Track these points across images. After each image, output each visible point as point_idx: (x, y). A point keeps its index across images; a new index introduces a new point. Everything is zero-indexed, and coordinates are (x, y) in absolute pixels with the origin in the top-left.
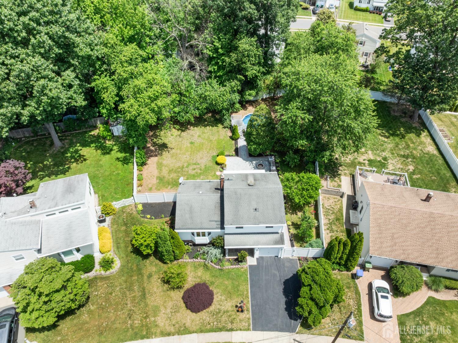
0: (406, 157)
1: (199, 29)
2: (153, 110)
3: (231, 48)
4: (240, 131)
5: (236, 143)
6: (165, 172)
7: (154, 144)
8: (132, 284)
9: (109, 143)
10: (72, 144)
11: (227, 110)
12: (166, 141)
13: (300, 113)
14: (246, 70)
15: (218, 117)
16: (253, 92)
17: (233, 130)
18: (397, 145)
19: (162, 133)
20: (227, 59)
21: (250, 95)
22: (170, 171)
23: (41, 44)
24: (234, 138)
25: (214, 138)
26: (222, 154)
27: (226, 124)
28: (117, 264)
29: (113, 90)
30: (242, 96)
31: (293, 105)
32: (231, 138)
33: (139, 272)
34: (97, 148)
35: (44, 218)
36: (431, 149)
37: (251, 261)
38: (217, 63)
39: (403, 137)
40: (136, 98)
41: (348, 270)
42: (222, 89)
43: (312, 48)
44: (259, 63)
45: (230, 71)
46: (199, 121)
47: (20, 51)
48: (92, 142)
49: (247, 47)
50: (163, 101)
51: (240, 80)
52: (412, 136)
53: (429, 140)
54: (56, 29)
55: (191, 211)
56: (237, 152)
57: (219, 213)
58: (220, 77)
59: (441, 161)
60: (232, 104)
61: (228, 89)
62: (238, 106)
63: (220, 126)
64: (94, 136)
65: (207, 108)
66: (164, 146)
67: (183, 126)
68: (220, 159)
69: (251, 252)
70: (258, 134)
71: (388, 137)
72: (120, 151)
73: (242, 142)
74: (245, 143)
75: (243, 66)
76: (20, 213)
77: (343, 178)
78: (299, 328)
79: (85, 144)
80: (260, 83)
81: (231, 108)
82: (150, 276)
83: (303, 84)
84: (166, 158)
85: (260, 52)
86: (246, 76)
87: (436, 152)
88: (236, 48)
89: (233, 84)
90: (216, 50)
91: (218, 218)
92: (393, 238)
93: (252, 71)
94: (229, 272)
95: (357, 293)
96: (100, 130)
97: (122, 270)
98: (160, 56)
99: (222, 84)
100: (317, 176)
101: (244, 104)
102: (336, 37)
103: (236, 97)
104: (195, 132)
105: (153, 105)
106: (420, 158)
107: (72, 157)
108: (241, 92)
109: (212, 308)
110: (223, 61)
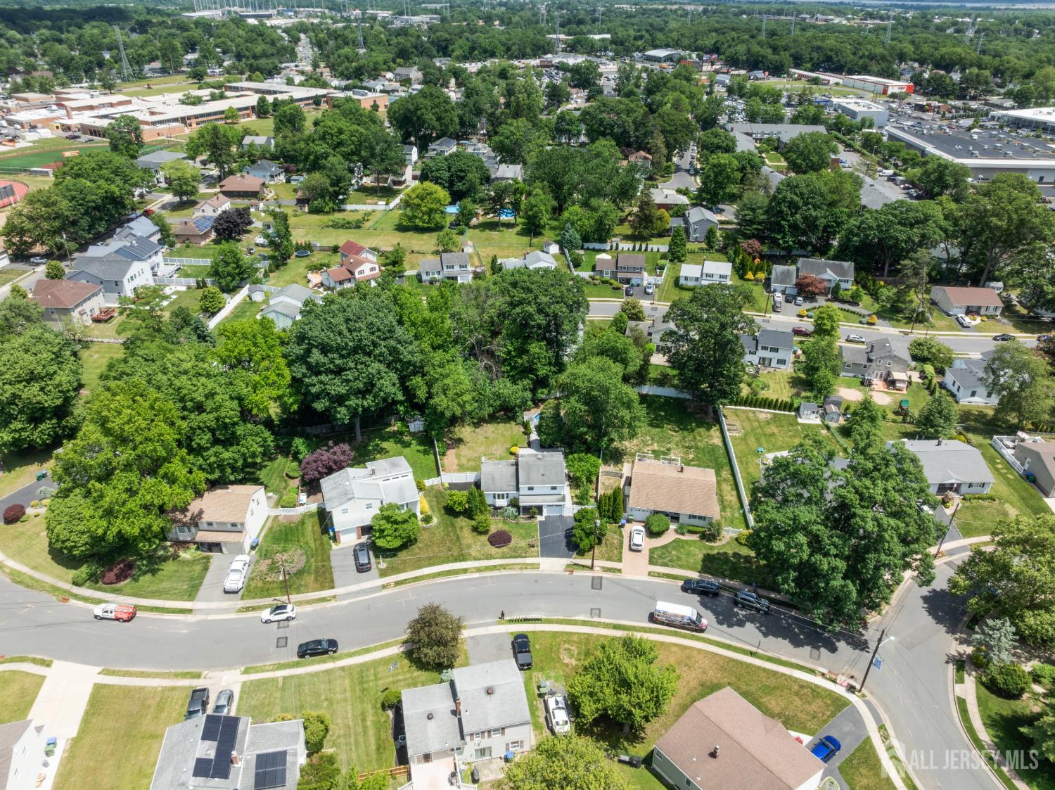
0: (690, 448)
1: (495, 334)
2: (459, 404)
3: (522, 351)
4: (532, 427)
5: (529, 438)
6: (464, 461)
7: (451, 439)
8: (448, 533)
9: (406, 439)
10: (370, 440)
11: (520, 407)
12: (462, 436)
13: (579, 406)
14: (537, 370)
15: (510, 415)
16: (545, 391)
17: (526, 425)
18: (684, 438)
19: (457, 429)
20: (520, 361)
21: (542, 393)
22: (469, 460)
23: (381, 354)
24: (527, 433)
25: (507, 433)
26: (516, 445)
27: (518, 421)
28: (435, 520)
29: (425, 389)
30: (534, 395)
31: (572, 399)
32: (524, 433)
33: (453, 525)
34: (396, 442)
35: (381, 482)
36: (717, 441)
37: (540, 518)
38: (510, 364)
39: (693, 431)
40: (445, 394)
41: (616, 522)
42: (515, 387)
43: (595, 351)
44: (550, 364)
45: (522, 371)
46: (492, 418)
47: (367, 359)
48: (390, 437)
49: (537, 350)
50: (467, 397)
51: (532, 380)
52: (702, 430)
53: (718, 434)
54: (393, 343)
55: (493, 479)
56: (529, 445)
57: (515, 480)
58: (512, 376)
59: (722, 451)
60: (524, 402)
61: (520, 387)
62: (530, 403)
63: (513, 423)
64: (390, 432)
65: (500, 406)
66: (460, 441)
67: (479, 422)
68: (514, 449)
69: (540, 509)
70: (547, 425)
71: (676, 432)
72: (419, 444)
73: (534, 436)
74: (537, 438)
75: (534, 366)
76: (364, 477)
77: (625, 464)
78: (575, 555)
79: (384, 439)
80: (552, 382)
81: (524, 406)
82: (461, 528)
83: (578, 383)
84: (463, 449)
85: (550, 354)
86: (537, 376)
87: (720, 444)
88: (528, 351)
89: (525, 383)
90: (509, 353)
91: (514, 484)
92: (648, 495)
93: (543, 371)
94: (523, 525)
95: (621, 536)
96: (395, 427)
97: (439, 523)
98: (460, 360)
99: (514, 382)
100: (600, 461)
101: (537, 403)
102: (616, 342)
103: (529, 395)
104: (489, 429)
105: (459, 400)
106: (703, 449)
107: (375, 450)
108: (533, 391)
109: (511, 545)
110: (516, 362)
